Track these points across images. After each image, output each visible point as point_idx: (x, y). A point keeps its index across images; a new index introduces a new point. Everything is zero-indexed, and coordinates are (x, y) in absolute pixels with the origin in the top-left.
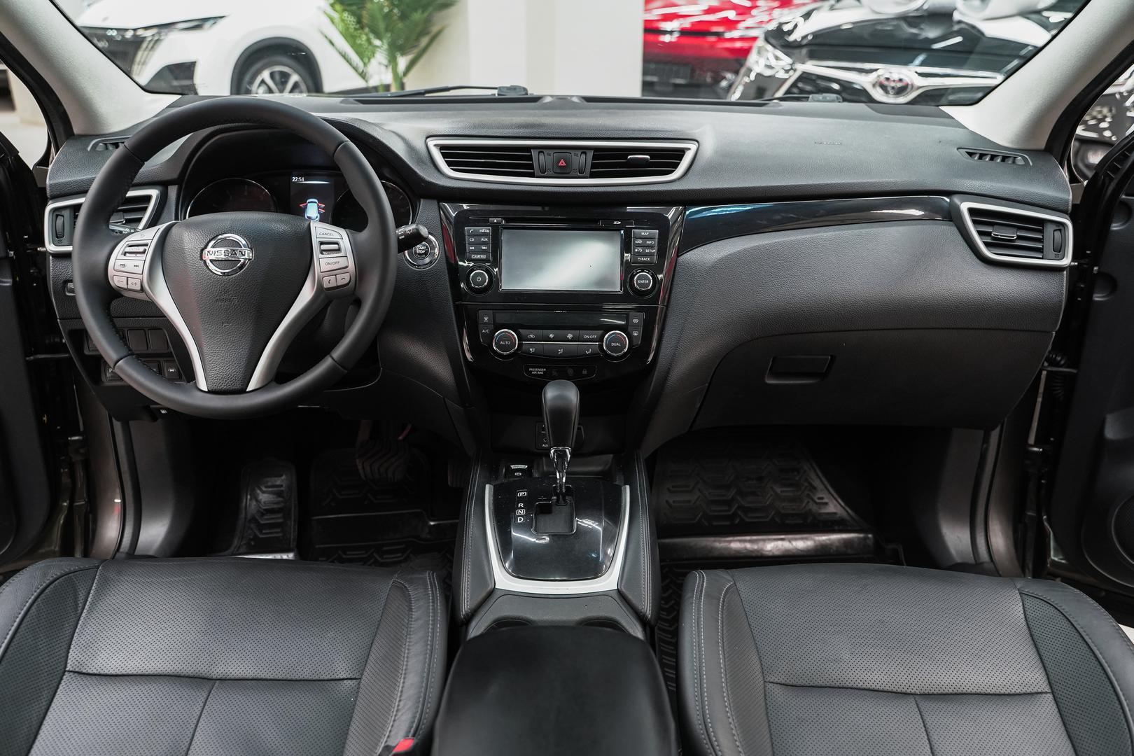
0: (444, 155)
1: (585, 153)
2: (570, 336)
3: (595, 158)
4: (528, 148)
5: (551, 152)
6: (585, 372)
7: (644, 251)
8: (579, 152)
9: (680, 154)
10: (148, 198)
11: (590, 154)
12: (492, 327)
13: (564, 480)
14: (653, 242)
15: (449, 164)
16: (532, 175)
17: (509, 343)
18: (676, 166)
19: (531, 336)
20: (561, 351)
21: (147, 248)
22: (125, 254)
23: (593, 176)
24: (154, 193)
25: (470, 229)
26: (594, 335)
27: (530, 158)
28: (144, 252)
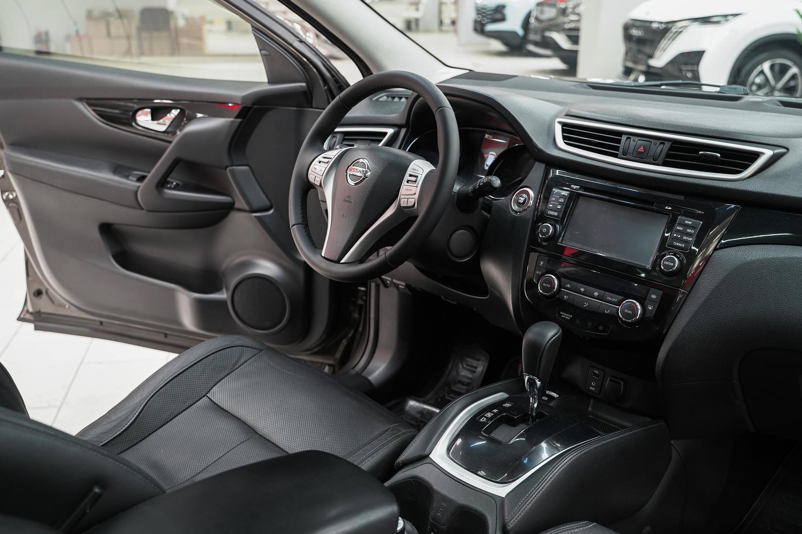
0: (564, 131)
1: (664, 144)
2: (596, 294)
3: (671, 149)
4: (620, 134)
5: (636, 139)
6: (601, 328)
7: (682, 237)
8: (658, 142)
9: (756, 156)
10: (385, 134)
11: (668, 145)
12: (544, 271)
13: (536, 405)
14: (692, 231)
15: (564, 138)
16: (616, 156)
17: (549, 286)
18: (746, 167)
19: (568, 285)
20: (586, 305)
21: (330, 160)
22: (320, 162)
23: (665, 164)
24: (390, 131)
25: (555, 190)
26: (615, 298)
27: (619, 141)
28: (327, 163)
